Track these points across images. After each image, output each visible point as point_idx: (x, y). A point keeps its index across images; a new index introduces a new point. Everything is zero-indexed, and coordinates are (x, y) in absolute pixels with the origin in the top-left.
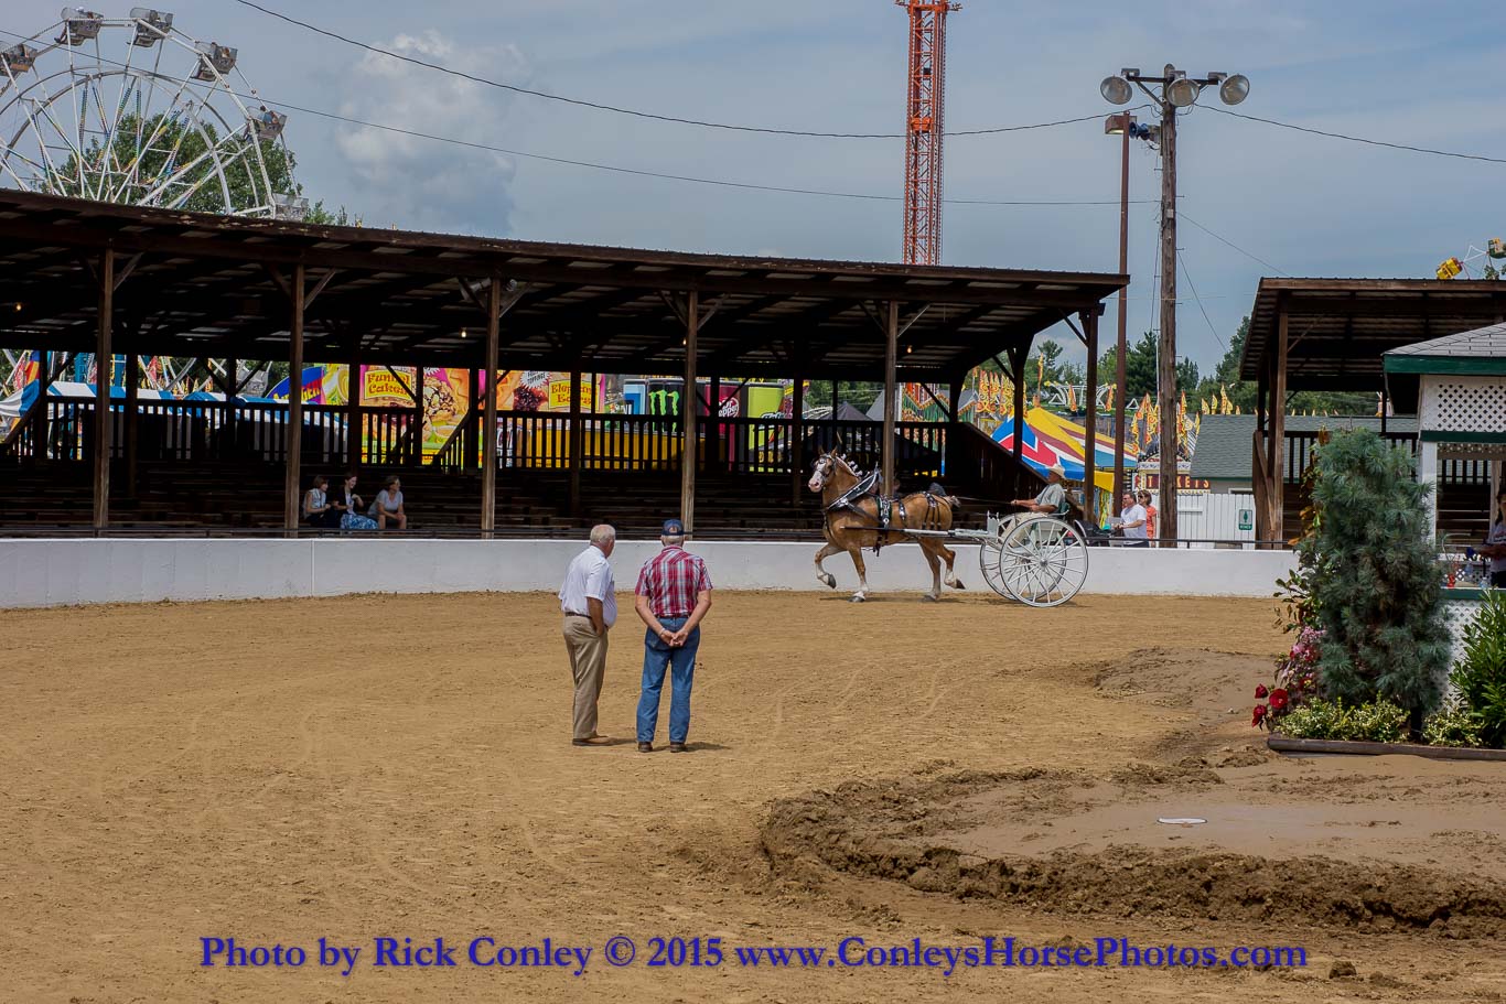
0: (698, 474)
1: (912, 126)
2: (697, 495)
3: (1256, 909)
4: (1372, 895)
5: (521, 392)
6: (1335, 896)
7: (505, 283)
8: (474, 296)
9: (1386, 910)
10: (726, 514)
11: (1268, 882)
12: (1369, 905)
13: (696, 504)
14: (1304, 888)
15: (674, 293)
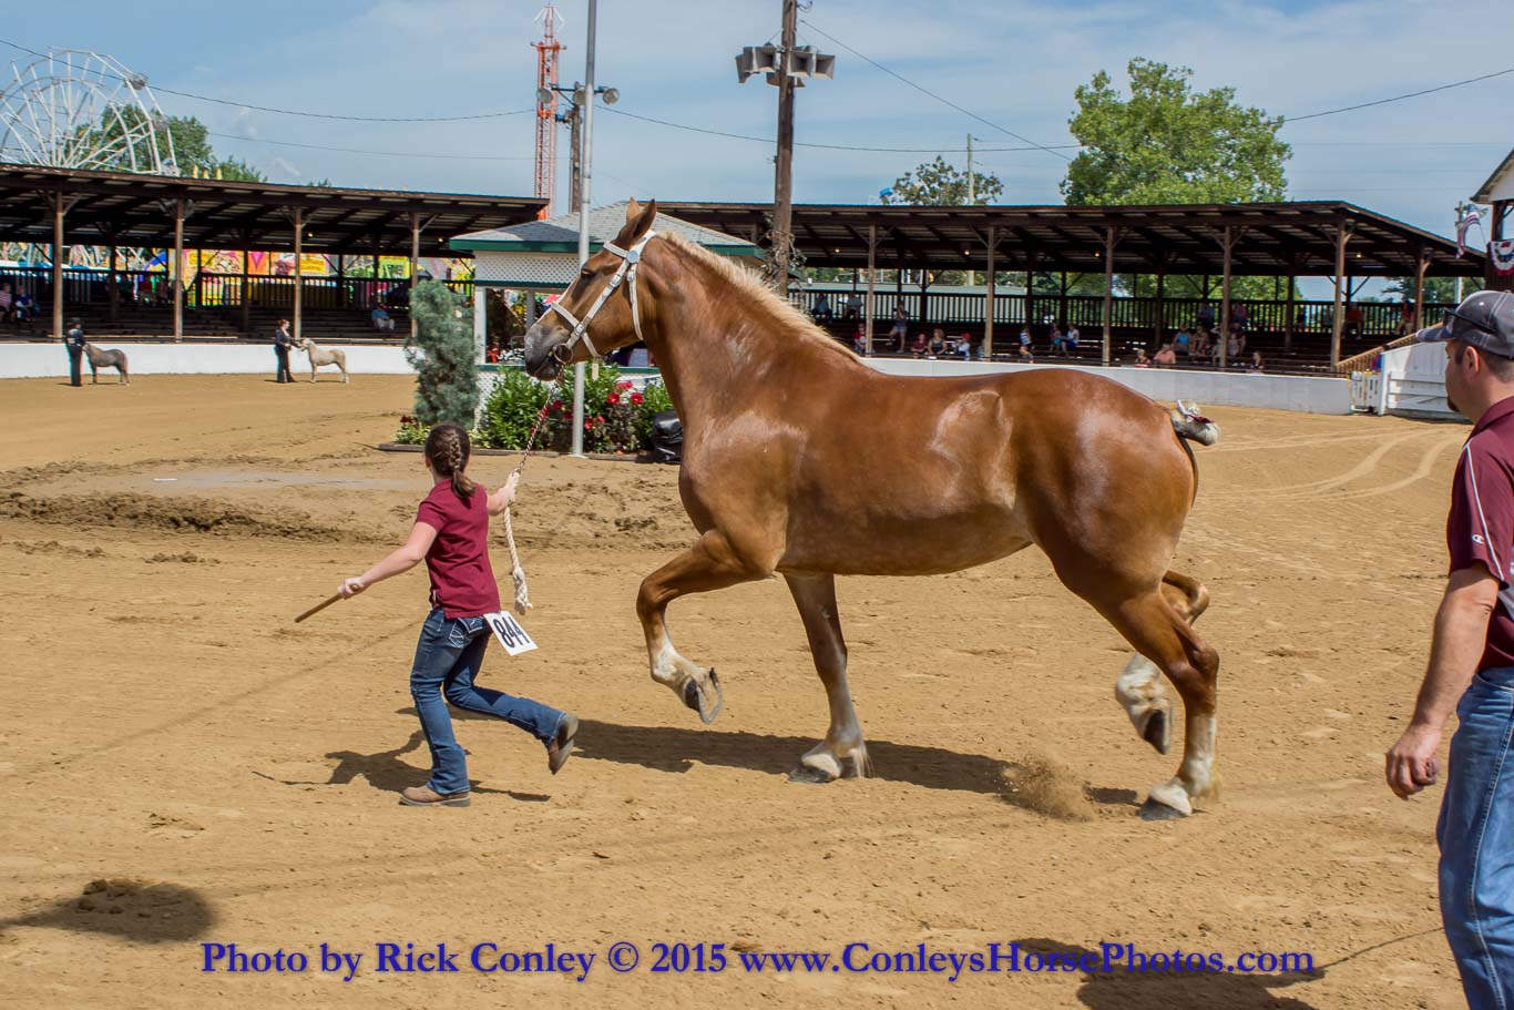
0: (303, 309)
1: (539, 115)
2: (302, 320)
3: (134, 522)
4: (187, 514)
5: (279, 264)
6: (170, 514)
7: (186, 200)
8: (169, 209)
9: (192, 521)
10: (334, 331)
11: (142, 507)
12: (186, 519)
13: (303, 326)
14: (158, 510)
15: (291, 208)
